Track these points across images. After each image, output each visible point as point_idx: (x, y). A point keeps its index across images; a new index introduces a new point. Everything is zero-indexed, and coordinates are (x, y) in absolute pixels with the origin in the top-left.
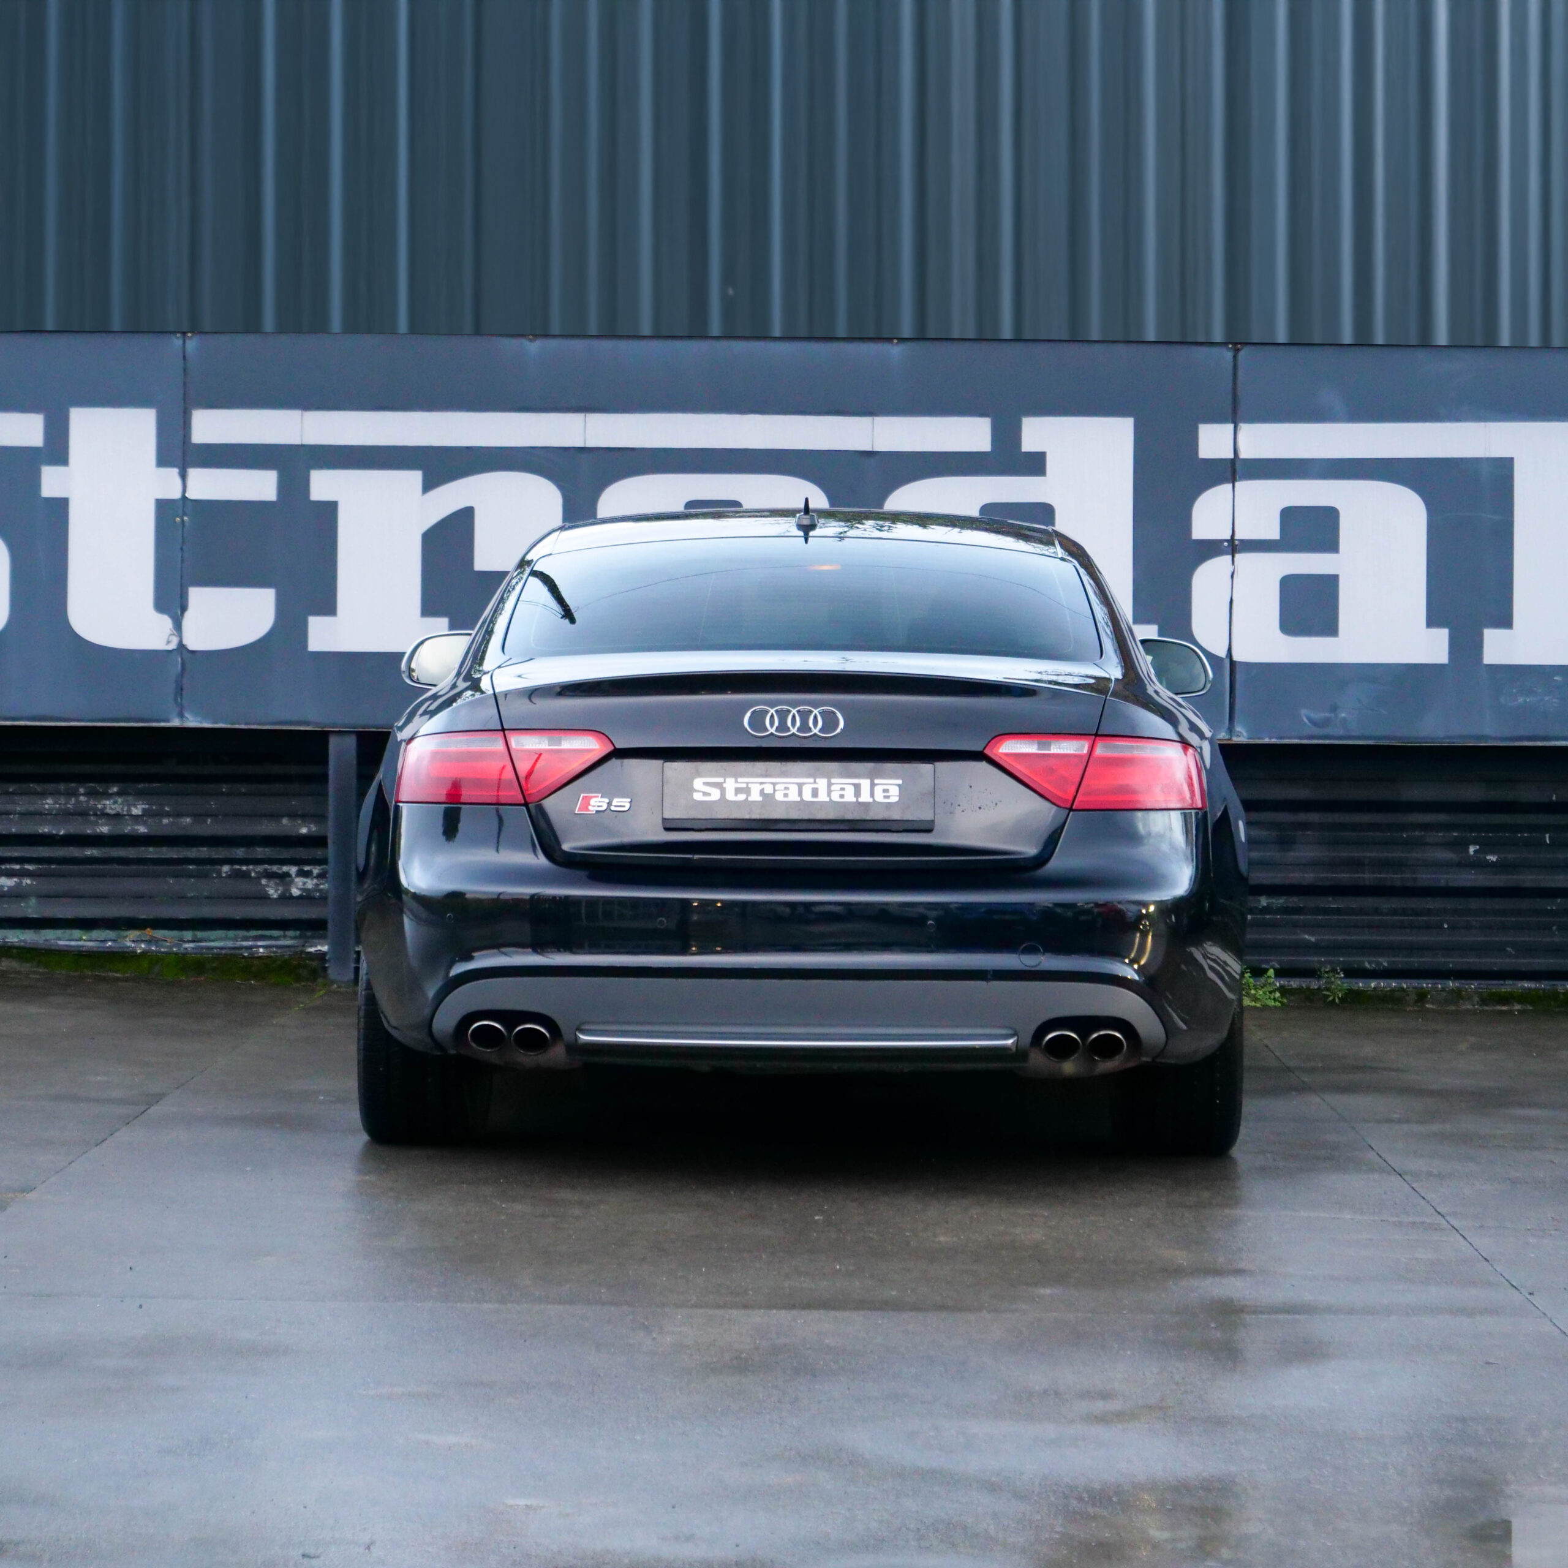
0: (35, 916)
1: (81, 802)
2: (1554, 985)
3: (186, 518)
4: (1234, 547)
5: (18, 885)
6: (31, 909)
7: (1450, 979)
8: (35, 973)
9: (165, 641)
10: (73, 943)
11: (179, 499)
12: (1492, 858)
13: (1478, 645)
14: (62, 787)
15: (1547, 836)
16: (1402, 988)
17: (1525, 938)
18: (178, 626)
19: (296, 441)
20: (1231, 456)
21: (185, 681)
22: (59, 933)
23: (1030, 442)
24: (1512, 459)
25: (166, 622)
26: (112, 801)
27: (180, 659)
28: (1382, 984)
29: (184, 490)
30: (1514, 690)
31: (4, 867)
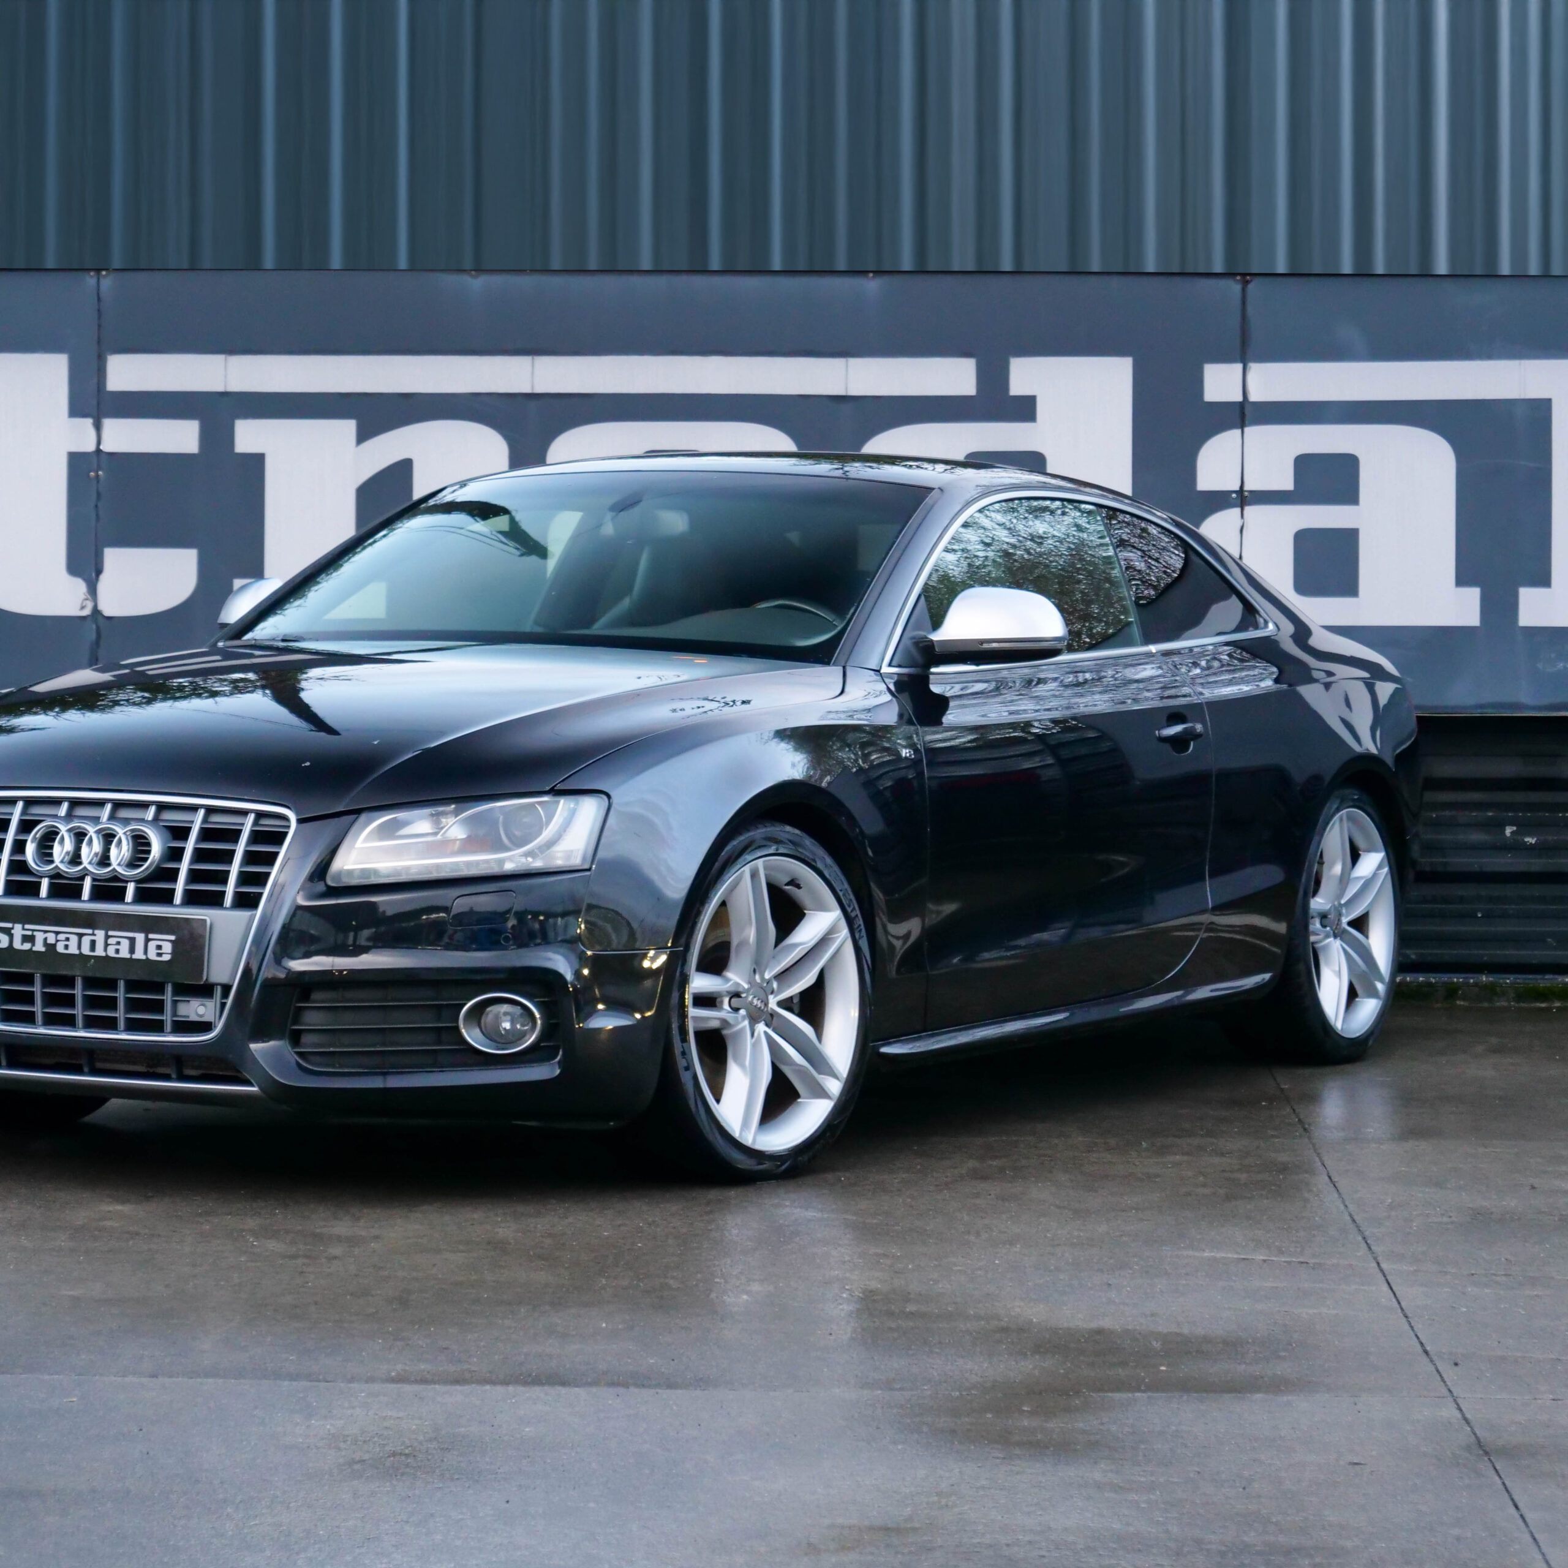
3: (100, 473)
4: (1243, 498)
7: (1483, 973)
9: (79, 607)
11: (94, 452)
12: (1530, 840)
13: (1512, 607)
16: (1430, 985)
18: (92, 590)
19: (220, 388)
20: (1240, 399)
21: (101, 648)
23: (1018, 386)
24: (1549, 401)
25: (79, 586)
27: (94, 627)
28: (1408, 979)
29: (99, 443)
30: (1553, 655)
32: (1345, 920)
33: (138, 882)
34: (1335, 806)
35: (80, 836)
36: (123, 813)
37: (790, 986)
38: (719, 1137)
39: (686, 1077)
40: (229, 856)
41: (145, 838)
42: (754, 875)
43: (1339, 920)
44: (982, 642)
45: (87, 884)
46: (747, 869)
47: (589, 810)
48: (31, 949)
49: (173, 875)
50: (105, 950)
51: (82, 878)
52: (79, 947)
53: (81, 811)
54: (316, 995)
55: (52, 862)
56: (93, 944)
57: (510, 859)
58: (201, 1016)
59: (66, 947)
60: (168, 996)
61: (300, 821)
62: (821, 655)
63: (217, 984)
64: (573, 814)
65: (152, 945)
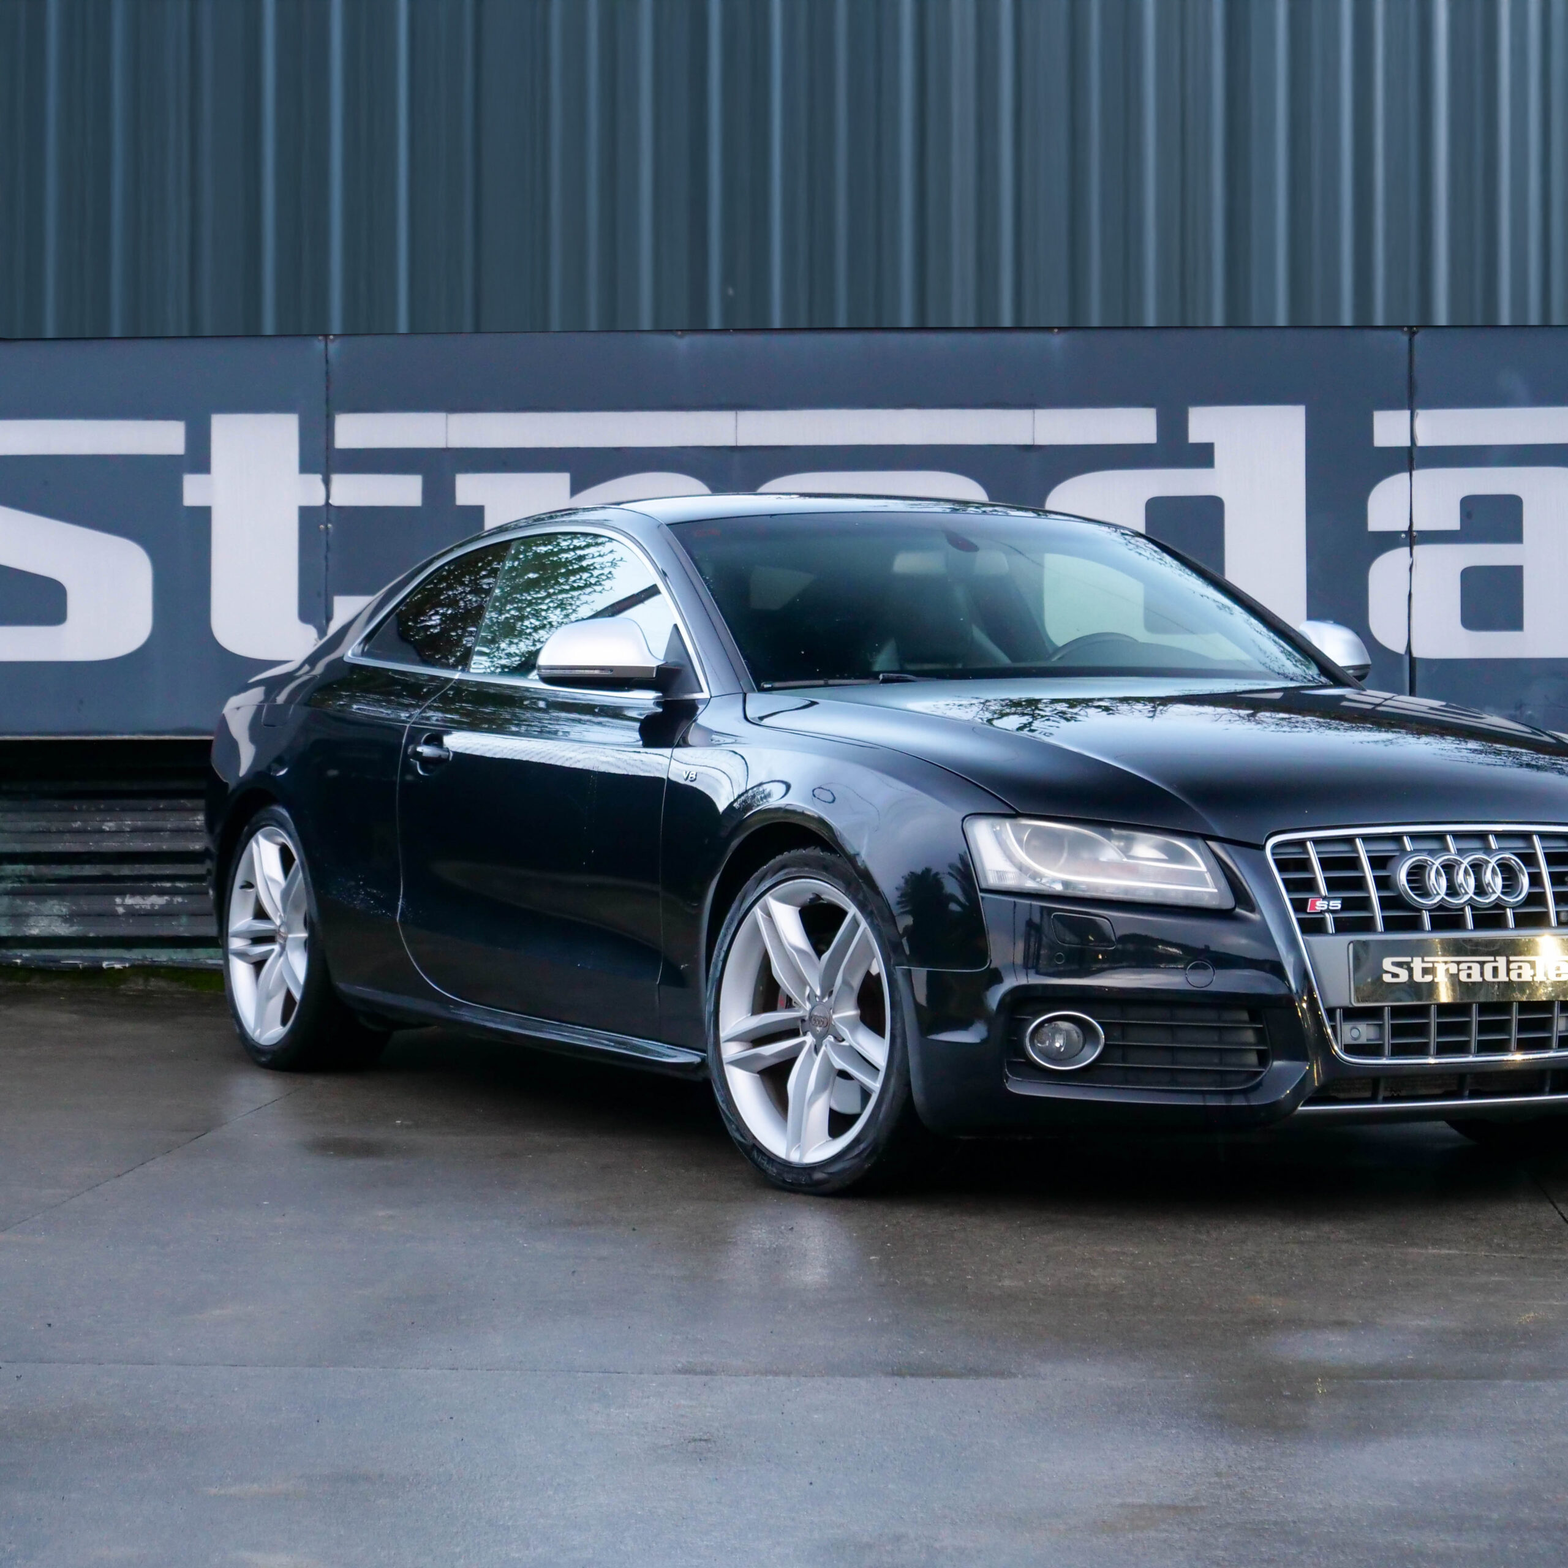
0: (186, 935)
3: (329, 525)
4: (1412, 538)
5: (169, 903)
6: (182, 927)
8: (181, 993)
11: (323, 506)
19: (440, 444)
20: (1408, 444)
22: (211, 952)
23: (1195, 435)
25: (309, 631)
29: (328, 497)
31: (154, 885)
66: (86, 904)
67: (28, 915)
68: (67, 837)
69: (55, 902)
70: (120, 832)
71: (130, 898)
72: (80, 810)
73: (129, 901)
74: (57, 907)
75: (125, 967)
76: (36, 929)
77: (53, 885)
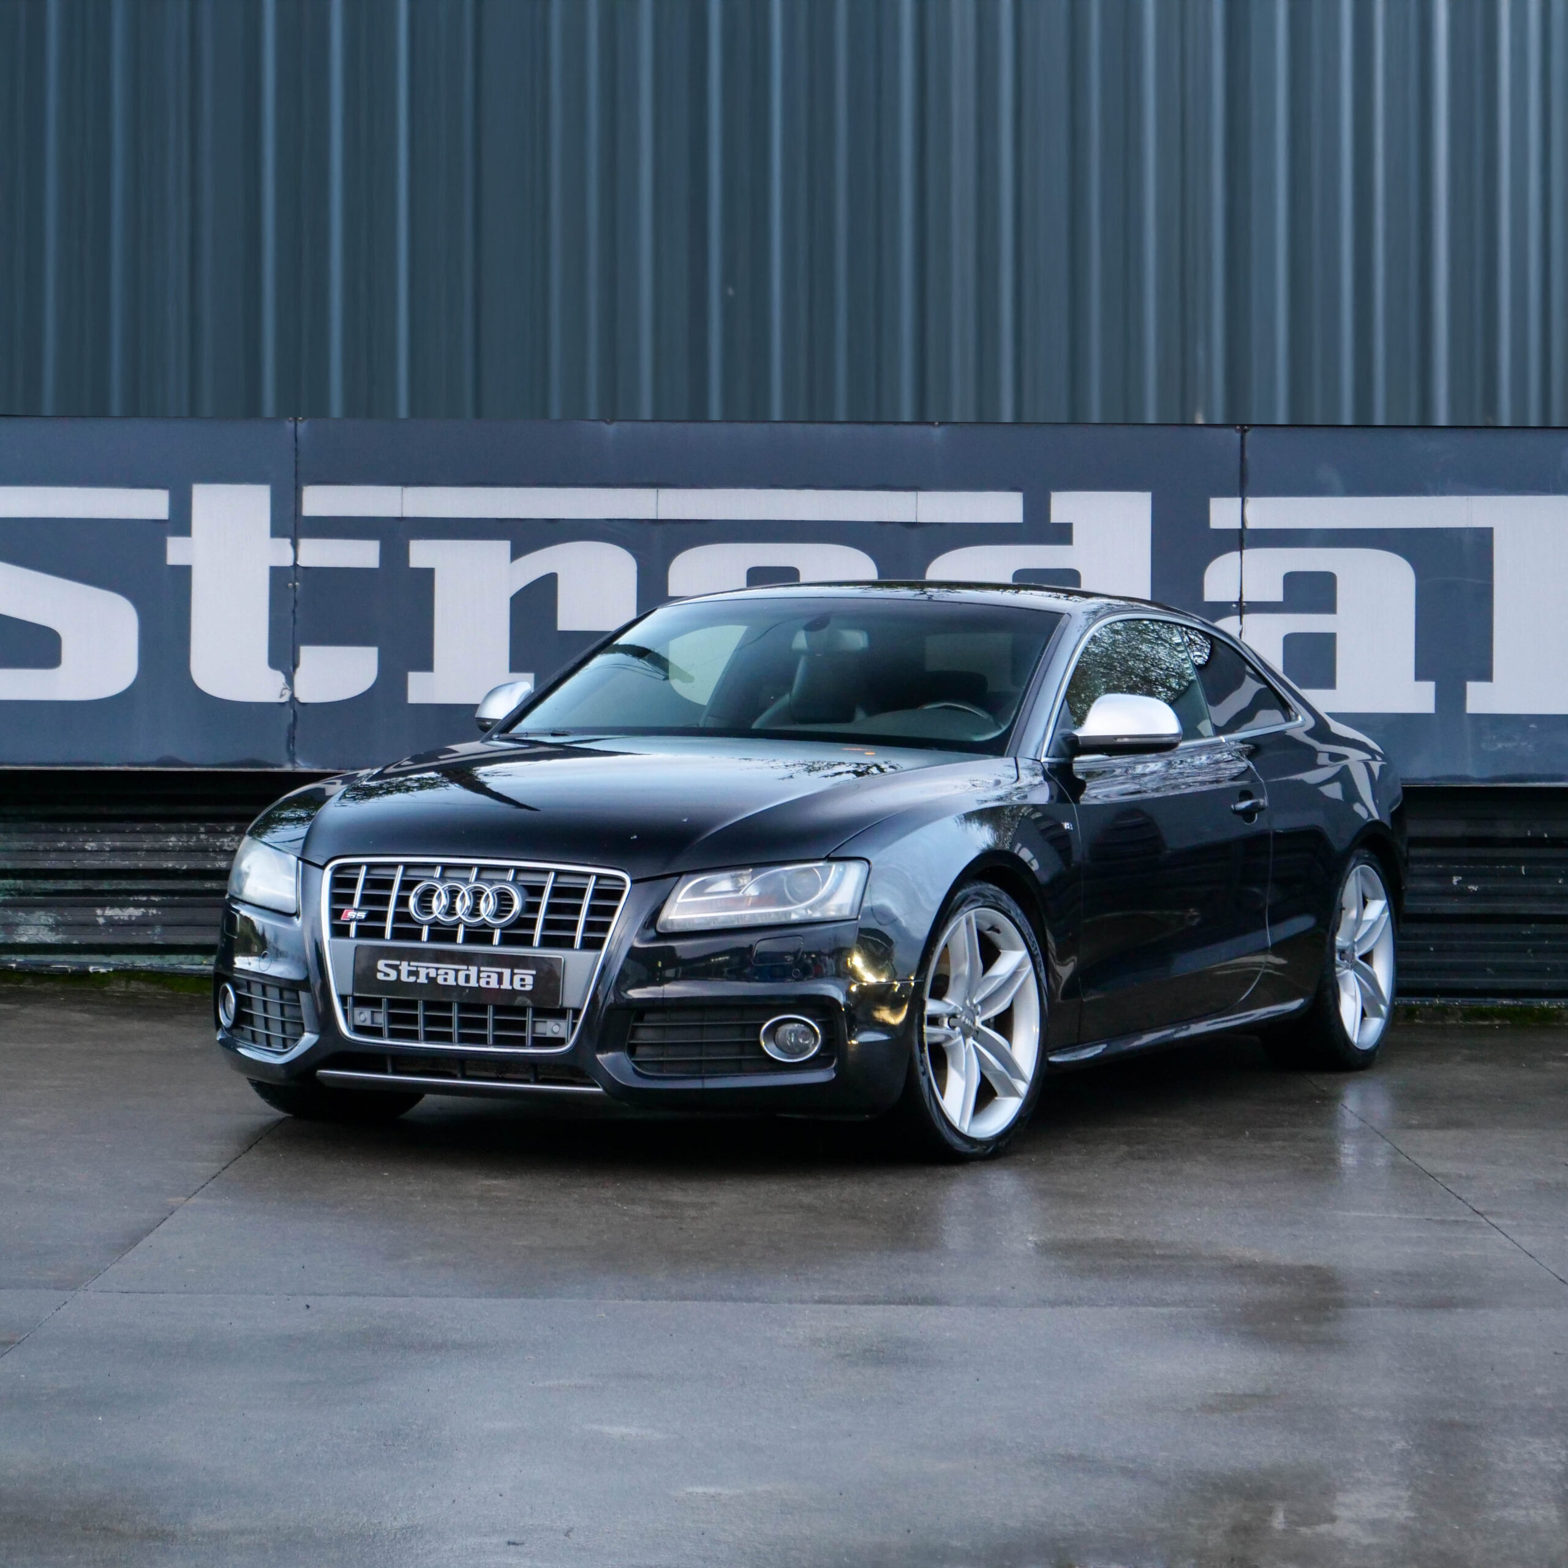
0: (160, 943)
1: (202, 840)
2: (1530, 1002)
3: (297, 584)
4: (1242, 608)
5: (144, 915)
6: (156, 936)
7: (1436, 997)
8: (160, 994)
9: (279, 695)
10: (195, 967)
11: (292, 566)
12: (1473, 888)
13: (1461, 697)
14: (184, 826)
15: (1523, 868)
17: (1502, 959)
18: (290, 681)
19: (397, 514)
20: (1239, 526)
21: (298, 733)
22: (182, 957)
23: (1057, 516)
24: (1492, 529)
25: (279, 677)
26: (230, 839)
27: (292, 711)
29: (296, 558)
30: (1494, 737)
31: (131, 899)
32: (1357, 955)
33: (502, 929)
34: (1352, 864)
35: (453, 893)
36: (486, 875)
37: (991, 1009)
38: (945, 1127)
39: (923, 1080)
40: (577, 909)
41: (508, 894)
42: (968, 922)
43: (1353, 955)
44: (1116, 737)
45: (461, 930)
46: (963, 918)
47: (854, 873)
48: (416, 981)
49: (532, 924)
50: (478, 982)
51: (457, 926)
52: (456, 979)
53: (450, 874)
54: (647, 1017)
55: (431, 913)
56: (467, 978)
57: (795, 911)
58: (556, 1033)
59: (445, 980)
60: (529, 1018)
61: (633, 882)
62: (997, 748)
63: (569, 1009)
64: (842, 876)
65: (517, 978)
66: (69, 915)
67: (18, 925)
68: (53, 855)
69: (42, 913)
70: (101, 851)
71: (110, 910)
72: (65, 832)
73: (109, 912)
74: (44, 917)
75: (109, 971)
76: (25, 936)
77: (41, 898)
